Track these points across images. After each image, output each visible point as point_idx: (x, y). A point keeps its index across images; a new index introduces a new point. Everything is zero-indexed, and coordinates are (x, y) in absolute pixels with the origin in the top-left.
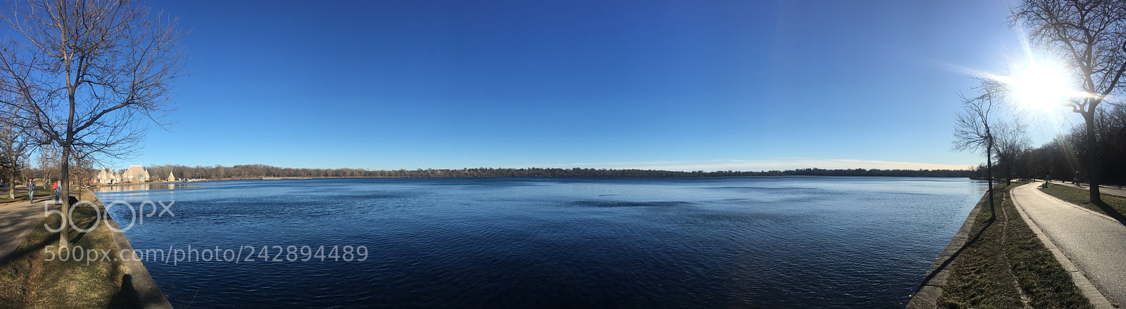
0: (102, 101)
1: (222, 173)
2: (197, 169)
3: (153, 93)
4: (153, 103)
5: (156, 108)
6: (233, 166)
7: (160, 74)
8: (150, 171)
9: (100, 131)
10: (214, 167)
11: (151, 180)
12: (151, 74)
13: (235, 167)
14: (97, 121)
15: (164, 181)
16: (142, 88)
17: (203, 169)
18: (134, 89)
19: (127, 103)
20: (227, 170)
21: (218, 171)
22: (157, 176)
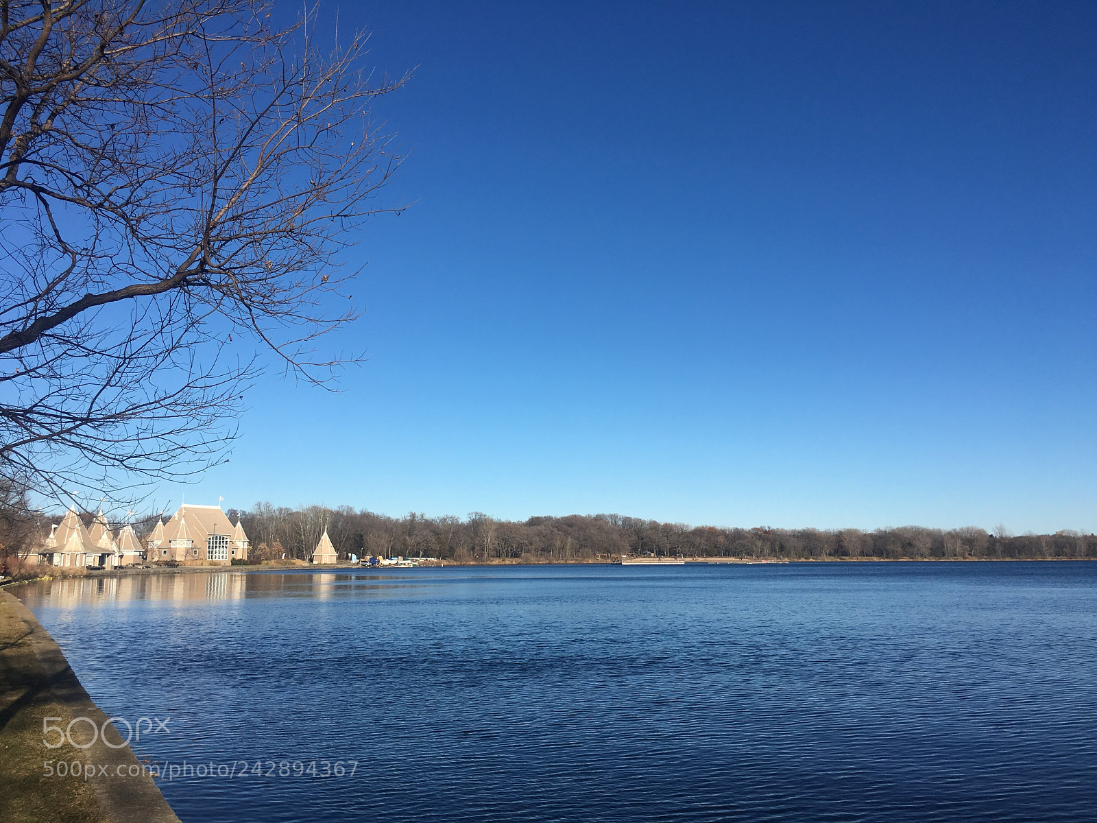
0: (82, 263)
1: (490, 539)
2: (412, 526)
3: (274, 257)
4: (273, 291)
5: (285, 308)
6: (525, 519)
7: (301, 200)
8: (253, 527)
9: (66, 367)
10: (464, 519)
11: (253, 559)
12: (273, 196)
13: (534, 522)
14: (58, 330)
15: (300, 563)
16: (237, 237)
17: (429, 524)
18: (208, 237)
19: (181, 281)
20: (506, 531)
21: (476, 533)
22: (277, 545)
